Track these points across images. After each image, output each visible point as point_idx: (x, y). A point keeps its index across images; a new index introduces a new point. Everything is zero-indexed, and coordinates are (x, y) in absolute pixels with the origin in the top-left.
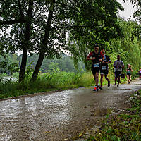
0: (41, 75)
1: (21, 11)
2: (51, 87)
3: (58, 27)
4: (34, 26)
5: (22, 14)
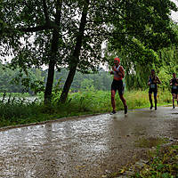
0: (71, 95)
2: (84, 110)
3: (93, 35)
5: (47, 18)
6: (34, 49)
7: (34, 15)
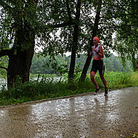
1: (69, 14)
3: (105, 28)
4: (82, 28)
6: (60, 40)
7: (60, 15)
